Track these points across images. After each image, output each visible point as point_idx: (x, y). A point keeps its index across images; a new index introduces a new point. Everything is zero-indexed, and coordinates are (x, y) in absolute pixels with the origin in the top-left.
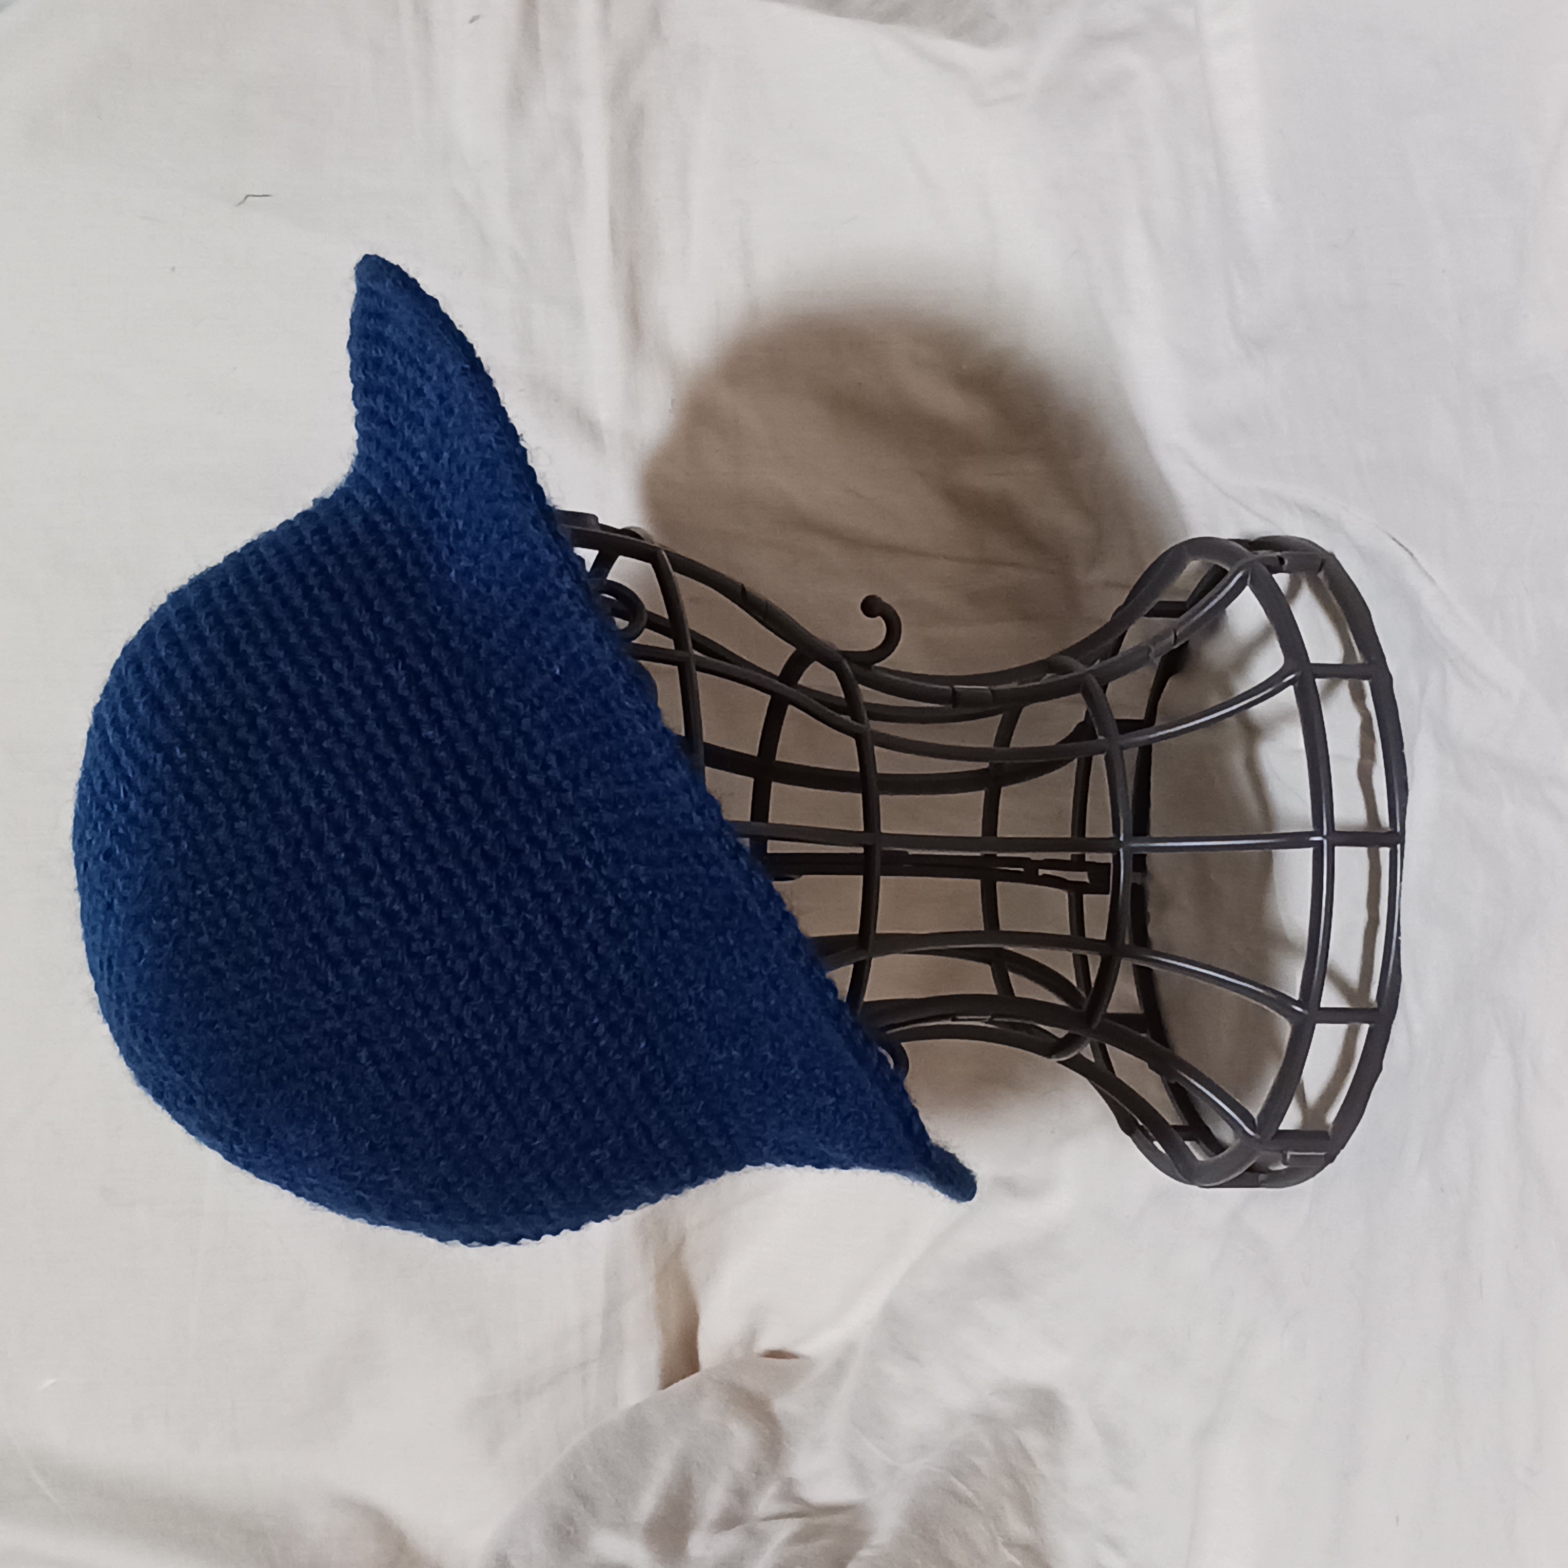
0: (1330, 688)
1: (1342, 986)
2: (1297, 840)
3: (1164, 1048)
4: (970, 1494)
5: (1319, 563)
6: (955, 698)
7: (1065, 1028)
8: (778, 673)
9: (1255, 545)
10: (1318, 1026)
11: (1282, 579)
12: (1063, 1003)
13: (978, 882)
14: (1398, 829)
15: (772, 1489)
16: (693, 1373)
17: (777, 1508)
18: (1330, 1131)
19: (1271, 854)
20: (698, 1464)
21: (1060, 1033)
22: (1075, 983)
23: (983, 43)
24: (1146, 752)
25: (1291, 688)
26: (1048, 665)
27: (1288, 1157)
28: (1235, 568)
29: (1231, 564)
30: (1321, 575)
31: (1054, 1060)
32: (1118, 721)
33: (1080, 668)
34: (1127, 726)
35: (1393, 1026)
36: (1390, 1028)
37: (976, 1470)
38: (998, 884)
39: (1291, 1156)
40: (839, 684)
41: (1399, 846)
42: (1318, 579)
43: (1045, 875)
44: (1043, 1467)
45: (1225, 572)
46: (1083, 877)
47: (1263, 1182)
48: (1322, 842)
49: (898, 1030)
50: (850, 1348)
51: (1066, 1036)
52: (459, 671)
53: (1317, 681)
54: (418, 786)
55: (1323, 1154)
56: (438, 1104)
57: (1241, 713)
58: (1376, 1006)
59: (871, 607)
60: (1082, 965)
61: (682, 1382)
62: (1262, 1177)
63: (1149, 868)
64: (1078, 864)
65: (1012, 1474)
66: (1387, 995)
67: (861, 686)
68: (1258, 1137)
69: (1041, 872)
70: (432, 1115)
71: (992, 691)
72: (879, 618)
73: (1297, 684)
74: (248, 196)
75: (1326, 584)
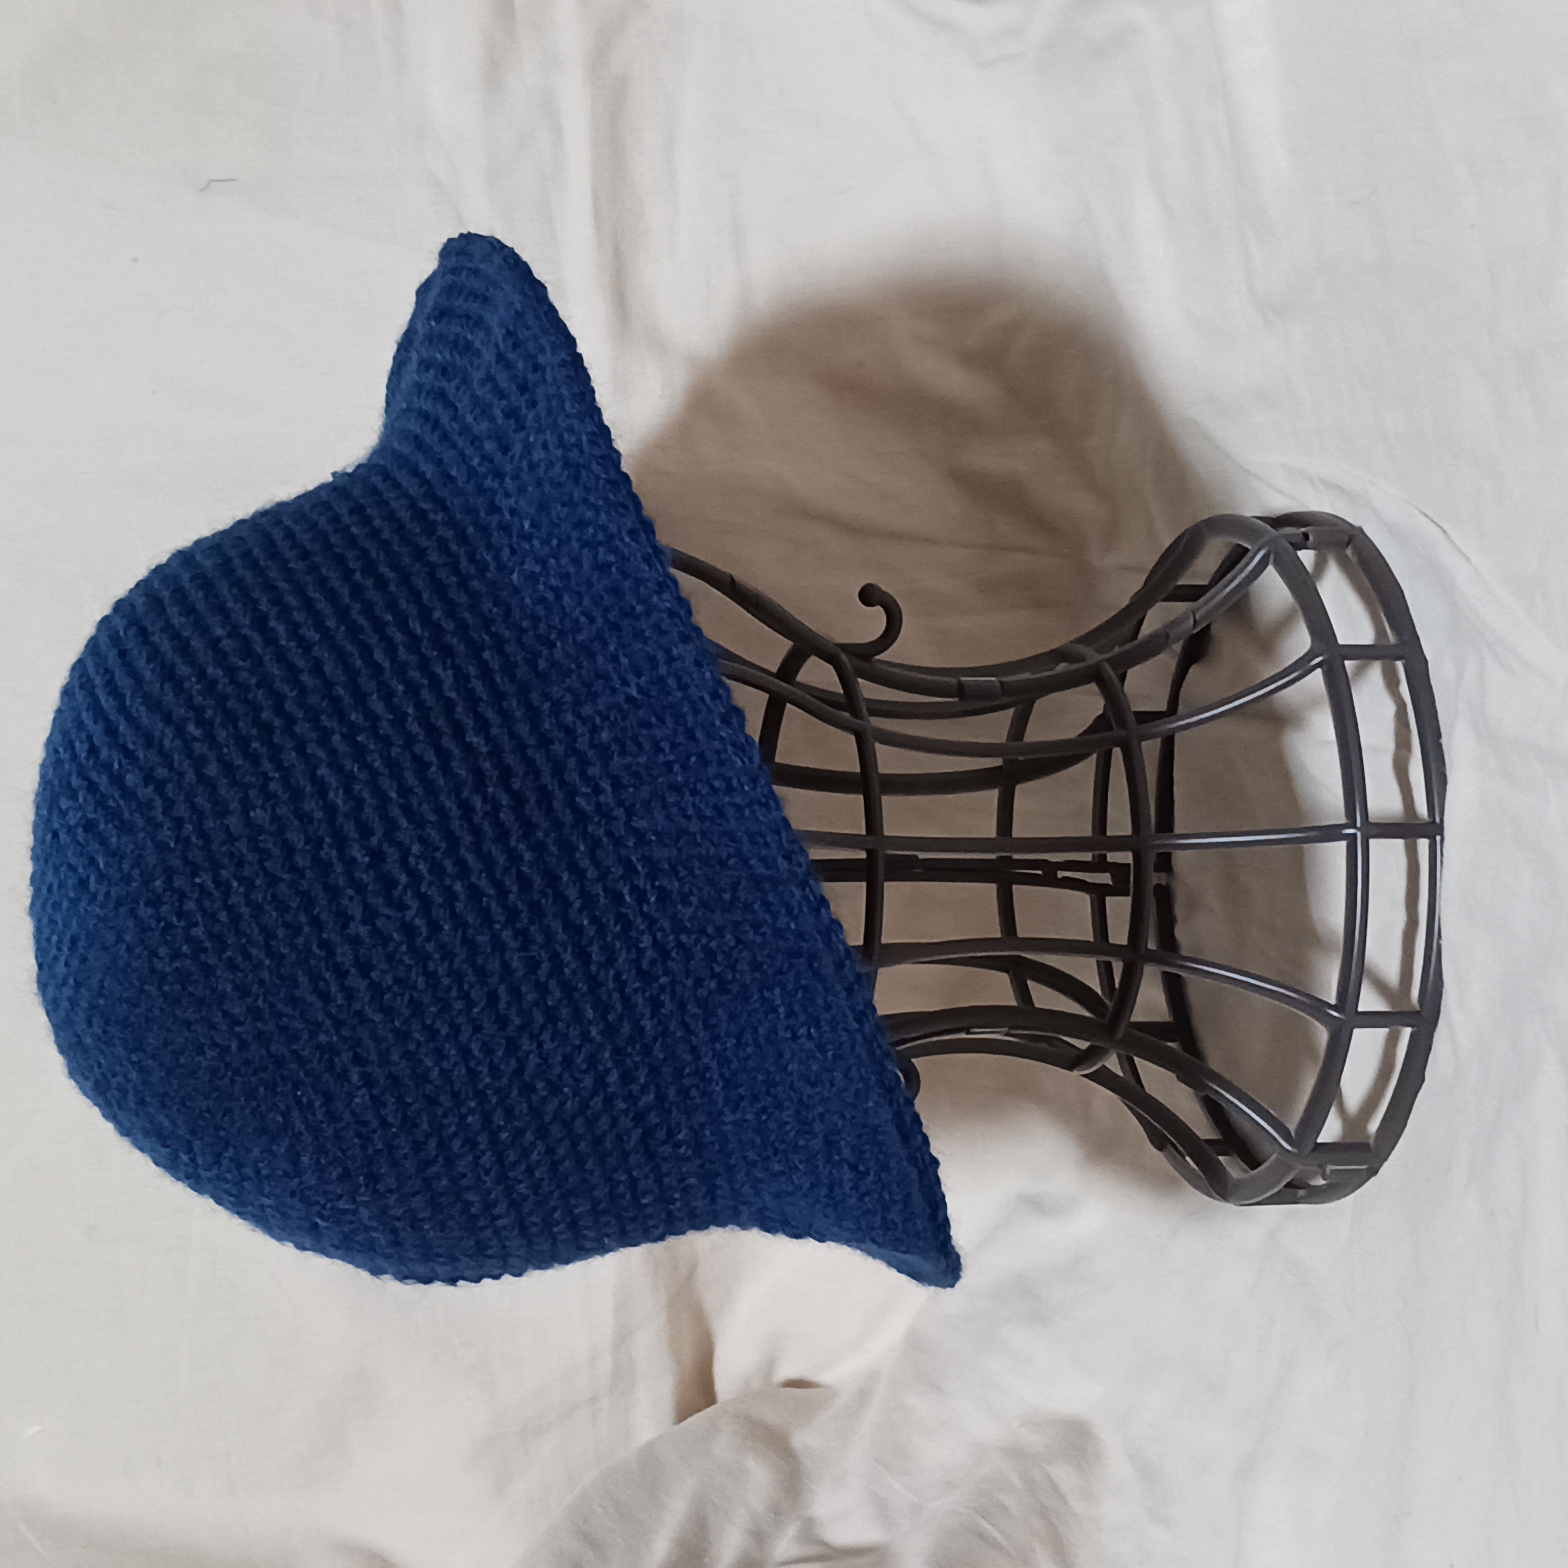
0: (1360, 671)
1: (1381, 987)
2: (1330, 833)
3: (1193, 1059)
4: (998, 1535)
5: (1346, 540)
6: (961, 691)
7: (1086, 1040)
8: (774, 670)
9: (1279, 521)
10: (1356, 1031)
11: (1307, 557)
12: (1088, 1014)
13: (993, 887)
14: (1438, 820)
15: (791, 1530)
16: (708, 1406)
17: (796, 1551)
18: (1371, 1141)
19: (1301, 849)
20: (714, 1505)
21: (1083, 1045)
22: (1099, 991)
24: (1168, 744)
25: (1319, 671)
26: (1059, 655)
27: (1328, 1171)
28: (1257, 547)
29: (1252, 542)
30: (1349, 552)
31: (1076, 1073)
32: (1136, 713)
33: (1093, 656)
34: (1146, 717)
35: (1436, 1035)
36: (1432, 1036)
37: (1004, 1508)
38: (1014, 887)
39: (1332, 1171)
40: (837, 679)
41: (1438, 838)
42: (1347, 556)
43: (1065, 878)
44: (1077, 1506)
45: (1247, 550)
46: (1105, 878)
47: (1302, 1198)
48: (1355, 835)
49: (909, 1045)
50: (873, 1376)
51: (1089, 1048)
52: (513, 679)
53: (1347, 663)
54: (458, 794)
55: (1364, 1167)
56: (428, 1135)
57: (1269, 699)
58: (1417, 1007)
59: (869, 596)
60: (1106, 971)
61: (696, 1416)
62: (1301, 1193)
63: (1174, 868)
64: (1100, 865)
65: (1044, 1513)
66: (1428, 997)
67: (860, 680)
68: (1295, 1151)
69: (1061, 874)
70: (418, 1147)
71: (1001, 683)
72: (879, 608)
73: (1325, 667)
74: (211, 181)
75: (1354, 560)
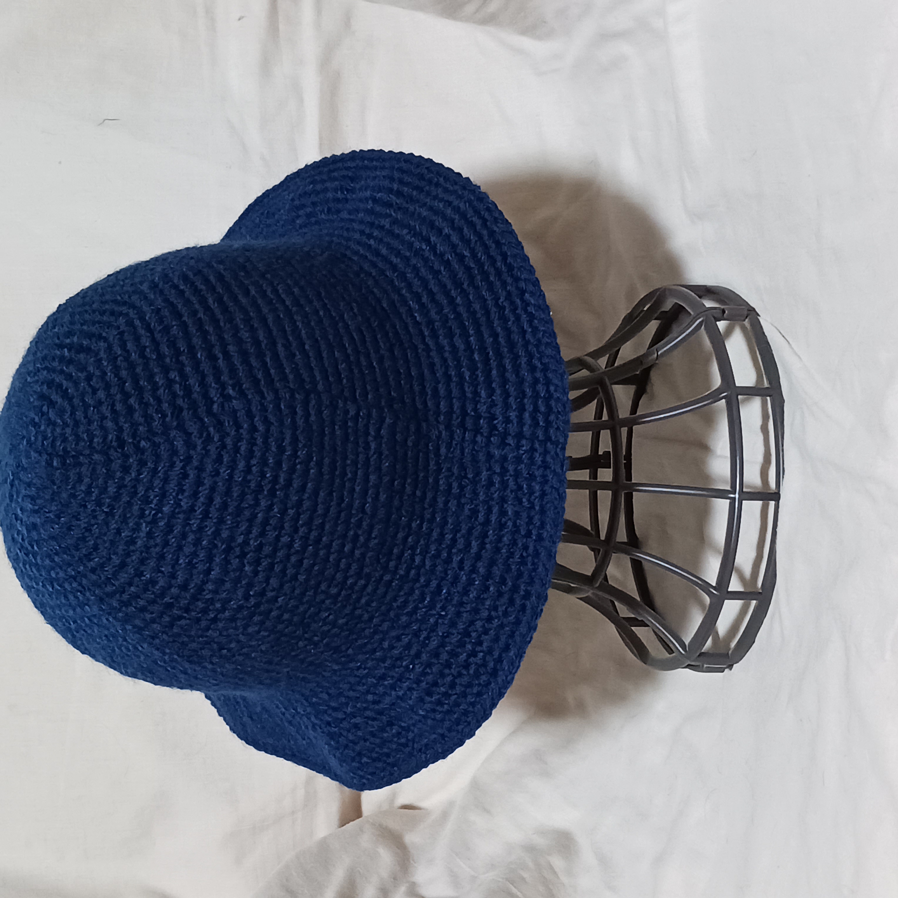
0: (746, 401)
1: (742, 578)
2: (721, 494)
4: (518, 893)
5: (746, 313)
10: (726, 601)
11: (722, 325)
15: (403, 889)
16: (358, 818)
18: (730, 653)
20: (359, 873)
23: (539, 38)
25: (724, 401)
30: (747, 323)
37: (523, 879)
44: (564, 879)
48: (735, 497)
50: (451, 804)
53: (739, 396)
58: (760, 590)
61: (351, 823)
65: (545, 882)
66: (767, 585)
68: (688, 655)
73: (727, 399)
74: (104, 120)
75: (749, 327)
